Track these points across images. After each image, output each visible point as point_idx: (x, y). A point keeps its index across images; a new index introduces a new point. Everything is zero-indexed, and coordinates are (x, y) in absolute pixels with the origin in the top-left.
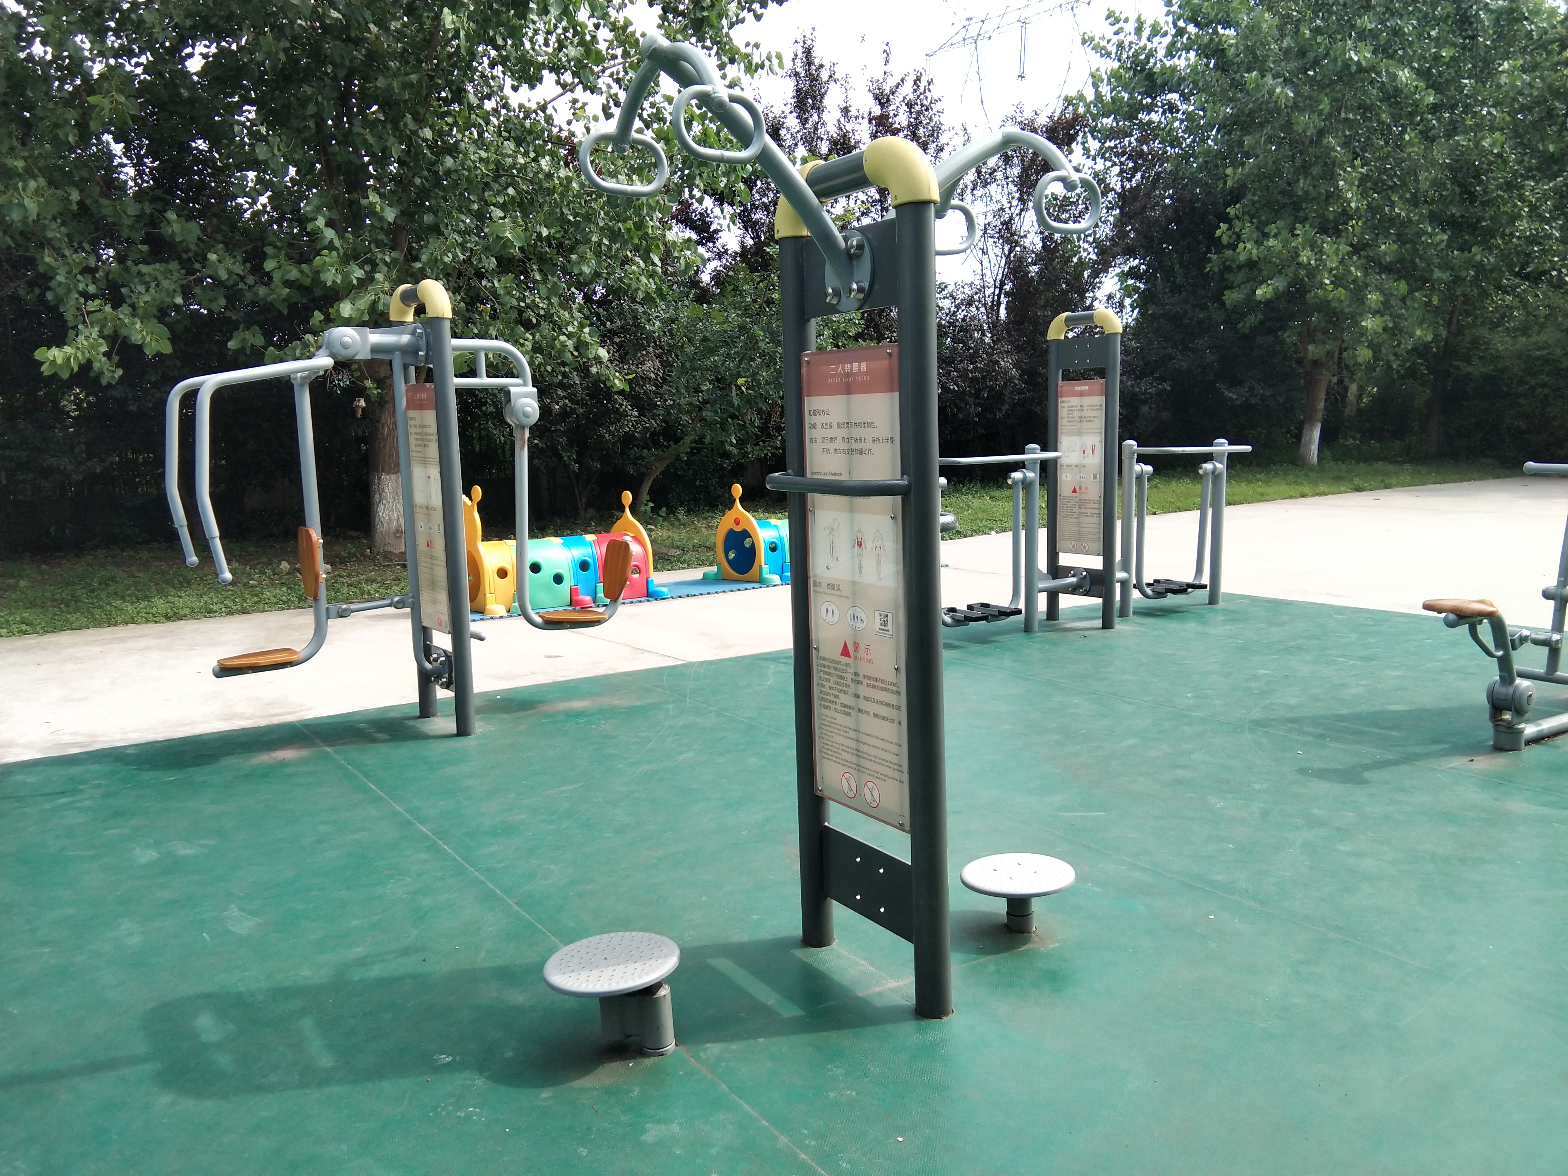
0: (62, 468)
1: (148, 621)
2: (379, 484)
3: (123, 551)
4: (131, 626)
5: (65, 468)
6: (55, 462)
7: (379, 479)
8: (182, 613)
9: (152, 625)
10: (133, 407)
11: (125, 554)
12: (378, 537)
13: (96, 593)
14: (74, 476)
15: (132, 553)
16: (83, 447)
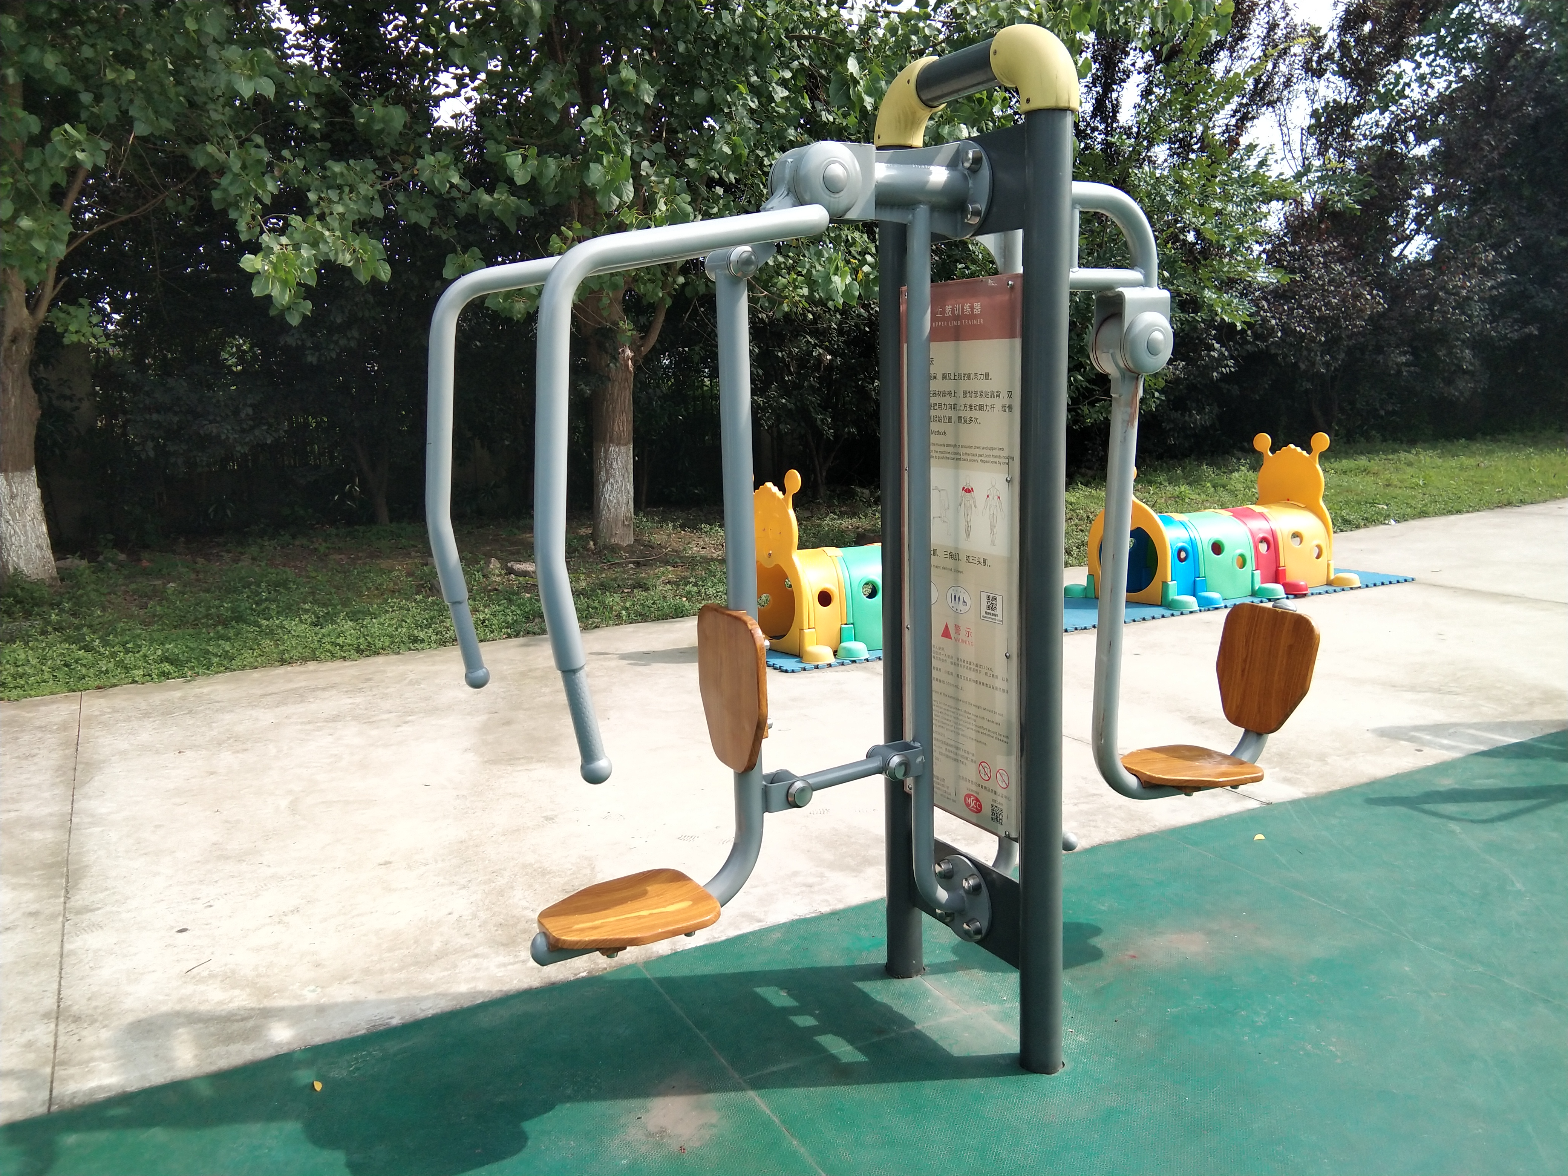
0: (223, 437)
1: (333, 657)
2: (606, 458)
3: (294, 537)
4: (312, 666)
5: (228, 438)
6: (215, 431)
7: (606, 451)
8: (379, 644)
9: (338, 664)
10: (311, 358)
11: (297, 542)
12: (603, 525)
13: (264, 606)
14: (238, 448)
15: (305, 542)
16: (250, 411)
